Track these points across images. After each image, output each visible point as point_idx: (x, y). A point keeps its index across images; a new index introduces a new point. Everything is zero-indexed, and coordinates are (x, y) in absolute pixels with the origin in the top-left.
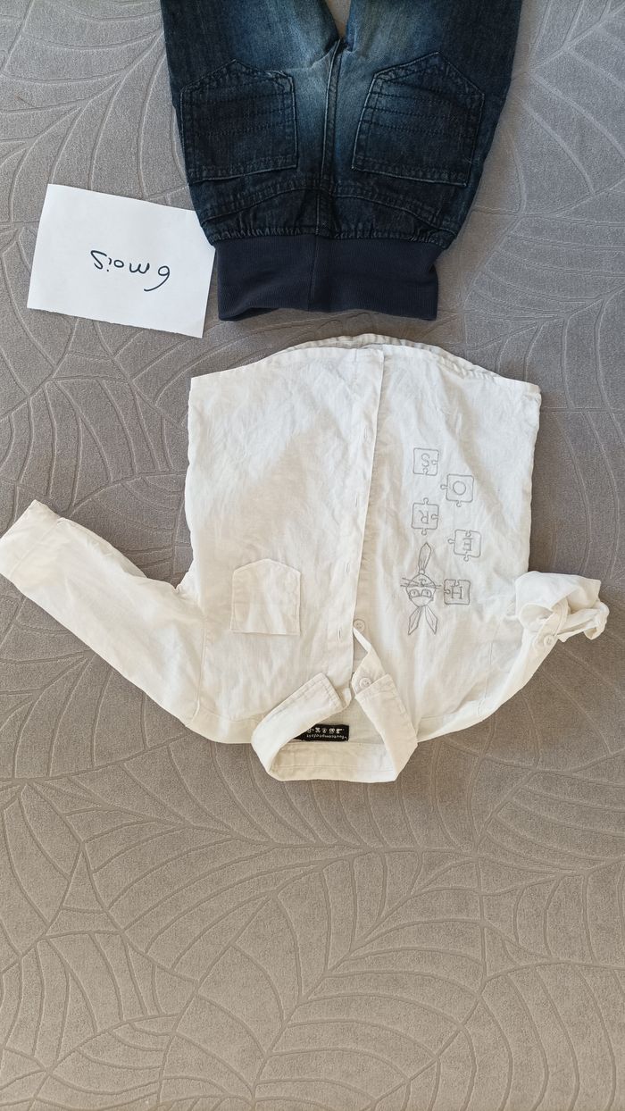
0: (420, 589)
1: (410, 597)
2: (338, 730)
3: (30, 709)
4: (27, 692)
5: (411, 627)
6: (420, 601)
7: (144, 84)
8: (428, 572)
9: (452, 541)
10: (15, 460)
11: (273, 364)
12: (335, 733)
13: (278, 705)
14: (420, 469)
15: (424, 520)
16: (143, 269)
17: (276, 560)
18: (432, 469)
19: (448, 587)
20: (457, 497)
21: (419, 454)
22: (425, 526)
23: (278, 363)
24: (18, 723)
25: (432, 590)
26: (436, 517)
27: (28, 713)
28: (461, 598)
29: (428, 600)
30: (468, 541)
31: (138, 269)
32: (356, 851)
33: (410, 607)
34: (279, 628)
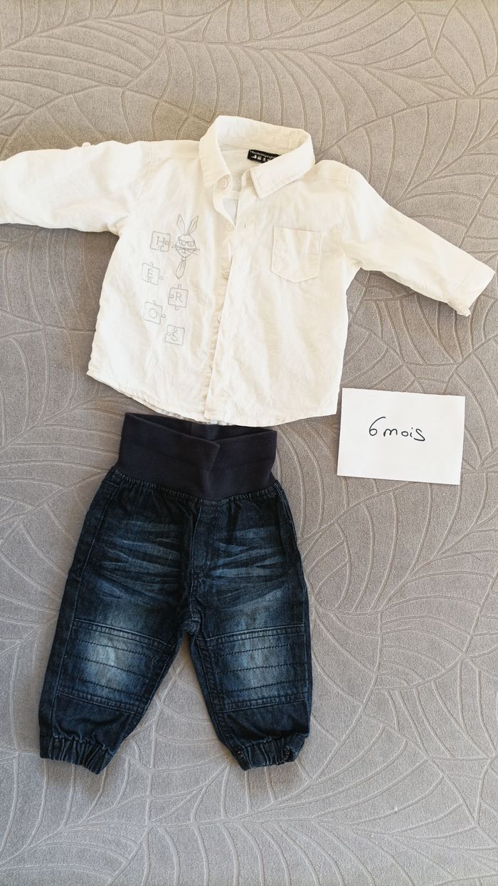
0: (187, 246)
1: (194, 242)
2: (255, 157)
3: (470, 143)
4: (472, 154)
5: (195, 222)
6: (187, 238)
7: (393, 571)
8: (180, 258)
9: (160, 278)
10: (482, 309)
11: (282, 419)
12: (258, 156)
13: (294, 182)
14: (180, 332)
15: (179, 295)
16: (388, 432)
17: (287, 280)
18: (170, 330)
19: (166, 247)
20: (155, 307)
21: (180, 342)
22: (179, 291)
23: (278, 420)
24: (478, 134)
25: (178, 244)
26: (170, 297)
27: (471, 140)
28: (158, 237)
29: (182, 238)
30: (150, 275)
31: (391, 431)
32: (248, 45)
33: (195, 235)
34: (288, 233)
